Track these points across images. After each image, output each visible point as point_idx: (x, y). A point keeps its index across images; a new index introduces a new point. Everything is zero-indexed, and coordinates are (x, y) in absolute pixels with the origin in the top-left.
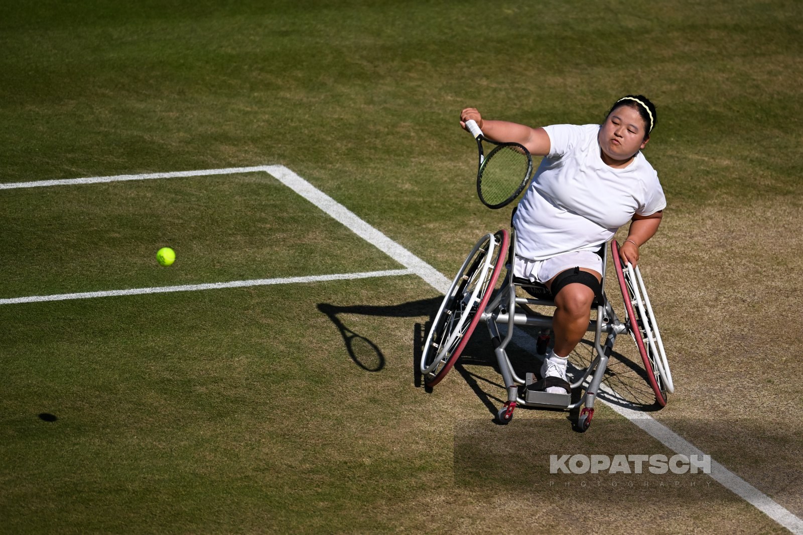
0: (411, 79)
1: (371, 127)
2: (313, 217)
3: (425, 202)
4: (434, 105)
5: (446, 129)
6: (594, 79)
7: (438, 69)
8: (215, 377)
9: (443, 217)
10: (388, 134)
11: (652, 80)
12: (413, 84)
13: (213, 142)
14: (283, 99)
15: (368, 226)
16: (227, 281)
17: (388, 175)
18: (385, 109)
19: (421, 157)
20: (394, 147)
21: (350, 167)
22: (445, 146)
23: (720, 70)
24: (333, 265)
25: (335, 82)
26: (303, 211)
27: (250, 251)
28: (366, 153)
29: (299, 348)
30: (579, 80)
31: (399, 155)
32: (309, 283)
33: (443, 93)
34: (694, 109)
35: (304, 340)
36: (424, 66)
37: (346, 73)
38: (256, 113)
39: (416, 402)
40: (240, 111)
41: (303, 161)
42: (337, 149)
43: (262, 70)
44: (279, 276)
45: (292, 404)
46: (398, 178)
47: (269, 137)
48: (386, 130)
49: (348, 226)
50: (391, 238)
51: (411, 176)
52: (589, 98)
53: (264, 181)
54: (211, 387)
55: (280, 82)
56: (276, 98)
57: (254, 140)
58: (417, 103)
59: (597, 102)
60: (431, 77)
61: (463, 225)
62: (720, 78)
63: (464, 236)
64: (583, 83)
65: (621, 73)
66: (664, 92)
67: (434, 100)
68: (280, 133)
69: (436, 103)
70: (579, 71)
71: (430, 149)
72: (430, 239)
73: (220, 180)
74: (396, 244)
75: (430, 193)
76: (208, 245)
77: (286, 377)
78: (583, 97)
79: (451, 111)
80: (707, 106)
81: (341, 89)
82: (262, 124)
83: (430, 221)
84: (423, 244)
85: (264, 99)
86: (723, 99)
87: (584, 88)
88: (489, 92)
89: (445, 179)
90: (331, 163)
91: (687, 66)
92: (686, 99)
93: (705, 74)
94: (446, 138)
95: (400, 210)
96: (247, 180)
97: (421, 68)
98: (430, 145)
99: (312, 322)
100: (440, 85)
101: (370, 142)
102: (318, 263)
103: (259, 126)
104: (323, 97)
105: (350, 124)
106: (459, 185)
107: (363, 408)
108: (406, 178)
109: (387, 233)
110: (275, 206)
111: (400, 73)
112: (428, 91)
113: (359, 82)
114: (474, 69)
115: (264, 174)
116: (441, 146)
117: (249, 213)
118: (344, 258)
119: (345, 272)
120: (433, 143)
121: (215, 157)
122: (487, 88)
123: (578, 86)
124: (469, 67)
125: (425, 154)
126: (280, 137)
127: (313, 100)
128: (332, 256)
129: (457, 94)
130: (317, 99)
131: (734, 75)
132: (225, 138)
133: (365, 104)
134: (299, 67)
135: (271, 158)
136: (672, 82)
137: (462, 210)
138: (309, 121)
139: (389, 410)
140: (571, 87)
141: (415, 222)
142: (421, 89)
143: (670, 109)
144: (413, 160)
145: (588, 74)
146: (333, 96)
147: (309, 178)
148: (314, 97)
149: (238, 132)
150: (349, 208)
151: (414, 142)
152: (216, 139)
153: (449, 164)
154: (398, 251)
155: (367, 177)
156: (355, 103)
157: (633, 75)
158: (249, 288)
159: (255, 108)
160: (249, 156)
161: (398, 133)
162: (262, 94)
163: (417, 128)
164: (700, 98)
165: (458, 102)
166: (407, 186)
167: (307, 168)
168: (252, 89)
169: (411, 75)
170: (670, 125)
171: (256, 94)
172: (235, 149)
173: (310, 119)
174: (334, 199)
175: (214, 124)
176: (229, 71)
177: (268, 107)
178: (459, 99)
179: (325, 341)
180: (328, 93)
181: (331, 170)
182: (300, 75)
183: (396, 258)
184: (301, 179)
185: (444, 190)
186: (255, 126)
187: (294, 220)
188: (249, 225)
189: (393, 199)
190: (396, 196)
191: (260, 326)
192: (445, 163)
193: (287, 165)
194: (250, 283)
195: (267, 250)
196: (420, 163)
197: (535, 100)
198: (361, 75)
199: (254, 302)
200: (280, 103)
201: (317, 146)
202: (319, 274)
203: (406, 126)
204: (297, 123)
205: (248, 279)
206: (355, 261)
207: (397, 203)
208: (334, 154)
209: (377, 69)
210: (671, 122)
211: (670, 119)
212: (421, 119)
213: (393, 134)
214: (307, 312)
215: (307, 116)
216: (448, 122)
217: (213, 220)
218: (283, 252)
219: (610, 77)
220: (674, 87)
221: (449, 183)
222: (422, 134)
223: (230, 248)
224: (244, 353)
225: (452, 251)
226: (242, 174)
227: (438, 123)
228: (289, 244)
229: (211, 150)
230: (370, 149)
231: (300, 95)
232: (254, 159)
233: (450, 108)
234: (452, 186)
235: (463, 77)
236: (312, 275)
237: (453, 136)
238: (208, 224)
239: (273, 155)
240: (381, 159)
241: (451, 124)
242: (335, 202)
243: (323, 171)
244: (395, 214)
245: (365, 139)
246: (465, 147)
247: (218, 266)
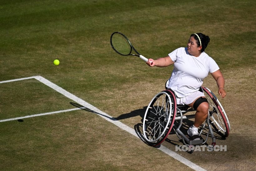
0: (80, 43)
1: (68, 60)
2: (51, 92)
3: (88, 84)
4: (89, 51)
5: (94, 59)
6: (142, 38)
7: (89, 39)
8: (22, 149)
9: (95, 88)
10: (74, 62)
11: (161, 36)
12: (81, 45)
13: (16, 70)
14: (38, 53)
15: (70, 93)
16: (24, 116)
17: (75, 76)
18: (73, 54)
19: (86, 69)
20: (77, 66)
21: (62, 74)
22: (94, 65)
23: (183, 31)
24: (59, 108)
25: (55, 46)
26: (48, 90)
27: (31, 105)
28: (67, 69)
29: (50, 136)
30: (137, 39)
31: (78, 69)
32: (52, 114)
33: (91, 47)
34: (176, 45)
35: (52, 134)
36: (85, 38)
37: (59, 43)
38: (30, 59)
39: (90, 151)
40: (24, 59)
41: (47, 74)
43: (30, 44)
44: (42, 113)
45: (49, 155)
46: (79, 77)
47: (34, 66)
48: (74, 61)
49: (63, 94)
50: (78, 97)
51: (83, 76)
52: (141, 44)
53: (35, 81)
54: (21, 152)
55: (37, 48)
56: (36, 53)
57: (30, 68)
58: (83, 51)
59: (143, 45)
60: (87, 42)
61: (101, 91)
62: (184, 34)
63: (102, 94)
64: (138, 39)
65: (151, 35)
66: (165, 40)
67: (89, 49)
68: (38, 65)
69: (89, 50)
70: (136, 36)
71: (89, 66)
72: (91, 96)
73: (19, 83)
74: (80, 99)
75: (90, 81)
76: (17, 105)
77: (46, 146)
78: (138, 44)
79: (95, 53)
80: (180, 44)
81: (58, 48)
82: (32, 62)
83: (90, 90)
84: (88, 98)
85: (32, 54)
86: (185, 41)
87: (139, 41)
88: (107, 45)
89: (94, 75)
90: (56, 74)
91: (172, 31)
92: (173, 42)
93: (179, 33)
94: (94, 62)
95: (80, 87)
96: (28, 81)
97: (84, 39)
98: (88, 65)
99: (54, 127)
100: (90, 44)
101: (68, 65)
102: (54, 107)
103: (31, 63)
104: (51, 52)
105: (61, 60)
106: (99, 77)
107: (73, 155)
108: (81, 76)
109: (77, 95)
110: (38, 90)
111: (77, 41)
112: (86, 47)
113: (63, 46)
114: (101, 38)
115: (34, 79)
116: (92, 65)
117: (30, 93)
118: (63, 105)
119: (64, 110)
120: (89, 64)
121: (17, 75)
122: (106, 44)
123: (136, 41)
124: (100, 38)
125: (87, 68)
126: (38, 66)
127: (48, 53)
128: (59, 105)
129: (96, 47)
130: (49, 53)
131: (188, 32)
132: (20, 68)
133: (66, 53)
134: (43, 42)
135: (36, 74)
136: (168, 36)
137: (101, 86)
138: (47, 60)
139: (82, 155)
140: (134, 41)
141: (86, 91)
142: (84, 46)
143: (168, 46)
144: (83, 70)
145: (140, 36)
146: (55, 51)
147: (49, 79)
148: (49, 52)
149: (24, 66)
150: (63, 88)
151: (83, 64)
152: (17, 69)
153: (95, 71)
154: (81, 101)
155: (68, 77)
156: (62, 53)
157: (155, 35)
158: (32, 118)
159: (29, 57)
160: (28, 74)
161: (77, 61)
162: (31, 52)
163: (84, 59)
164: (177, 41)
165: (97, 49)
166: (82, 79)
167: (48, 76)
168: (28, 51)
169: (80, 42)
170: (168, 51)
171: (29, 53)
172: (23, 72)
173: (48, 59)
174: (58, 85)
175: (16, 64)
176: (20, 45)
177: (34, 56)
178: (97, 48)
179: (59, 133)
180: (53, 50)
181: (56, 76)
182: (43, 45)
183: (80, 104)
184: (46, 80)
185: (95, 79)
186: (30, 63)
187: (45, 93)
188: (30, 97)
189: (78, 84)
190: (78, 83)
191: (36, 130)
192: (94, 70)
193: (41, 76)
194: (32, 116)
195: (37, 105)
196: (86, 71)
197: (122, 47)
198: (64, 43)
199: (34, 122)
200: (37, 55)
201: (51, 68)
202: (55, 111)
203: (80, 59)
204: (44, 61)
205: (31, 115)
206: (66, 106)
207: (79, 85)
208: (57, 70)
209: (69, 41)
210: (168, 50)
211: (168, 49)
212: (85, 56)
213: (76, 62)
214: (52, 124)
215: (47, 58)
216: (94, 56)
217: (18, 96)
218: (42, 105)
219: (147, 36)
220: (169, 38)
221: (96, 77)
222: (86, 61)
223: (24, 105)
224: (32, 140)
225: (99, 100)
226: (27, 80)
227: (91, 57)
228: (44, 102)
229: (15, 73)
230: (69, 68)
231: (44, 52)
232: (30, 74)
233: (94, 52)
234: (97, 78)
235: (98, 41)
236: (52, 111)
237: (96, 61)
238: (16, 98)
239: (36, 72)
240: (72, 71)
241: (95, 57)
242: (58, 87)
243: (54, 76)
244: (78, 89)
245: (67, 65)
246: (100, 64)
247: (21, 111)
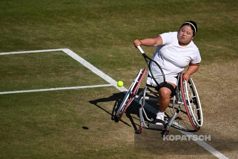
0: (112, 19)
1: (98, 35)
2: (78, 66)
3: (117, 61)
4: (120, 28)
5: (124, 36)
6: (175, 19)
7: (121, 15)
8: (45, 121)
9: (123, 66)
10: (104, 38)
11: (195, 19)
12: (112, 21)
13: (44, 40)
14: (68, 26)
15: (97, 69)
16: (49, 88)
17: (104, 52)
18: (103, 29)
19: (115, 46)
20: (106, 42)
21: (91, 49)
22: (124, 42)
23: (218, 16)
24: (85, 83)
25: (86, 20)
26: (75, 64)
27: (57, 78)
28: (96, 44)
29: (73, 111)
30: (170, 19)
31: (108, 45)
32: (77, 89)
33: (123, 24)
34: (209, 29)
35: (75, 109)
36: (117, 14)
37: (90, 17)
38: (59, 30)
39: (114, 130)
40: (53, 30)
41: (75, 47)
42: (87, 43)
43: (61, 16)
44: (67, 87)
45: (71, 130)
46: (107, 53)
47: (63, 39)
48: (104, 36)
49: (91, 69)
50: (105, 73)
51: (112, 52)
52: (173, 25)
53: (62, 54)
54: (43, 124)
55: (67, 20)
56: (66, 26)
57: (58, 40)
58: (114, 27)
59: (176, 27)
60: (119, 18)
61: (130, 69)
62: (218, 19)
63: (130, 73)
64: (171, 20)
65: (184, 17)
66: (199, 23)
67: (120, 26)
68: (67, 38)
69: (121, 27)
70: (169, 16)
71: (119, 43)
72: (119, 74)
73: (47, 54)
74: (107, 76)
75: (119, 58)
76: (42, 76)
77: (69, 121)
78: (171, 25)
79: (126, 30)
80: (214, 28)
81: (88, 22)
82: (61, 34)
83: (118, 68)
84: (116, 76)
85: (62, 26)
86: (219, 26)
87: (171, 22)
88: (139, 23)
89: (124, 53)
90: (85, 48)
91: (207, 14)
92: (206, 26)
93: (213, 17)
94: (124, 39)
95: (108, 64)
96: (56, 53)
97: (115, 15)
98: (118, 42)
99: (78, 102)
100: (122, 21)
101: (98, 41)
102: (80, 82)
103: (60, 35)
104: (82, 25)
105: (91, 34)
106: (128, 55)
107: (96, 132)
108: (110, 53)
109: (104, 72)
110: (65, 62)
111: (108, 17)
112: (118, 23)
113: (94, 20)
114: (134, 15)
115: (62, 51)
116: (122, 42)
117: (56, 65)
118: (89, 80)
119: (90, 85)
120: (120, 41)
121: (45, 46)
122: (138, 22)
123: (169, 21)
124: (132, 15)
125: (117, 45)
126: (67, 39)
127: (78, 26)
128: (85, 80)
129: (128, 24)
130: (80, 26)
131: (223, 17)
132: (48, 39)
133: (96, 27)
134: (74, 15)
135: (64, 46)
136: (201, 20)
137: (129, 64)
138: (77, 33)
139: (105, 133)
140: (167, 22)
141: (114, 68)
142: (115, 22)
143: (201, 29)
144: (113, 47)
145: (173, 17)
146: (85, 25)
147: (77, 53)
148: (79, 25)
149: (53, 37)
150: (91, 63)
151: (113, 41)
152: (45, 40)
153: (125, 48)
154: (108, 78)
155: (97, 52)
156: (93, 27)
157: (188, 18)
158: (56, 90)
159: (59, 29)
160: (57, 45)
161: (108, 37)
162: (61, 24)
163: (114, 36)
164: (211, 25)
165: (128, 27)
166: (111, 56)
167: (76, 49)
168: (57, 22)
169: (112, 17)
170: (201, 35)
171: (59, 24)
172: (51, 43)
173: (78, 33)
174: (86, 60)
175: (44, 34)
176: (50, 16)
177: (63, 28)
178: (128, 26)
179: (83, 109)
180: (84, 24)
181: (85, 50)
182: (74, 18)
183: (107, 80)
184: (74, 53)
185: (124, 57)
186: (59, 35)
187: (72, 67)
188: (56, 69)
189: (106, 60)
191: (60, 104)
192: (124, 48)
193: (69, 49)
194: (57, 89)
195: (63, 77)
196: (115, 48)
197: (154, 26)
198: (95, 17)
199: (58, 95)
200: (67, 27)
201: (80, 42)
202: (81, 86)
203: (110, 35)
204: (73, 34)
205: (56, 87)
206: (93, 81)
207: (107, 61)
208: (85, 45)
209: (100, 15)
210: (201, 34)
211: (201, 33)
212: (116, 33)
213: (106, 38)
214: (76, 99)
215: (76, 32)
216: (125, 34)
217: (44, 67)
218: (68, 78)
219: (180, 18)
220: (202, 22)
221: (125, 55)
222: (116, 38)
223: (50, 77)
224: (55, 113)
225: (126, 78)
226: (54, 52)
227: (121, 34)
228: (70, 75)
229: (43, 43)
230: (98, 43)
231: (74, 24)
232: (58, 46)
233: (125, 29)
234: (126, 55)
235: (129, 18)
236: (78, 86)
237: (126, 39)
238: (42, 69)
239: (65, 45)
240: (102, 46)
241: (126, 34)
242: (86, 61)
243: (82, 51)
244: (106, 65)
245: (96, 40)
246: (130, 42)
247: (46, 83)
